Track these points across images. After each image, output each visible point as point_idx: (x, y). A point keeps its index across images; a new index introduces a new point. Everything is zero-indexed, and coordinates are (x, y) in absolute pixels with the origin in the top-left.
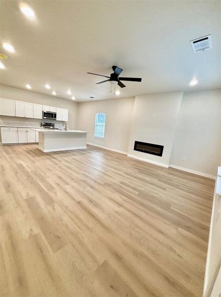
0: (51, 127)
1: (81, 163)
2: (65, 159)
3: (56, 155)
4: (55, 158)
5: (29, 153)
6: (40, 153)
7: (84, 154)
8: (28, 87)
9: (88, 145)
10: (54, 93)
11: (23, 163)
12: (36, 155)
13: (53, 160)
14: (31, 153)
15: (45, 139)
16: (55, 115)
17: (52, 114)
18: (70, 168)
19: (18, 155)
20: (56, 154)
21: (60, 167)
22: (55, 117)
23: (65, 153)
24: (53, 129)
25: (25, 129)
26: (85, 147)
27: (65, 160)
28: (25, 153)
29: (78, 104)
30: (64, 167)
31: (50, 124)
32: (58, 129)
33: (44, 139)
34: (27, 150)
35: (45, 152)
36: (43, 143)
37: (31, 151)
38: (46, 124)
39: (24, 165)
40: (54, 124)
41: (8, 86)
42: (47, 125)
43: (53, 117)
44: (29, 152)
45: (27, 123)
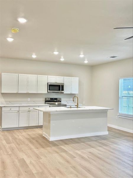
0: (57, 103)
1: (104, 161)
2: (79, 152)
3: (66, 146)
4: (65, 151)
5: (31, 142)
6: (44, 142)
7: (106, 145)
8: (34, 56)
9: (110, 129)
10: (62, 59)
11: (25, 157)
12: (40, 144)
13: (64, 154)
14: (34, 141)
15: (51, 121)
16: (63, 86)
17: (59, 86)
18: (89, 171)
19: (19, 145)
20: (66, 144)
21: (74, 167)
22: (63, 90)
23: (78, 143)
24: (59, 105)
25: (27, 109)
26: (106, 133)
27: (80, 155)
28: (27, 142)
29: (92, 68)
30: (79, 168)
31: (56, 99)
32: (65, 106)
33: (49, 122)
34: (28, 137)
35: (50, 140)
36: (48, 128)
37: (33, 139)
38: (51, 99)
39: (28, 161)
40: (60, 99)
41: (12, 58)
42: (51, 101)
43: (59, 90)
44: (31, 140)
45: (29, 99)
